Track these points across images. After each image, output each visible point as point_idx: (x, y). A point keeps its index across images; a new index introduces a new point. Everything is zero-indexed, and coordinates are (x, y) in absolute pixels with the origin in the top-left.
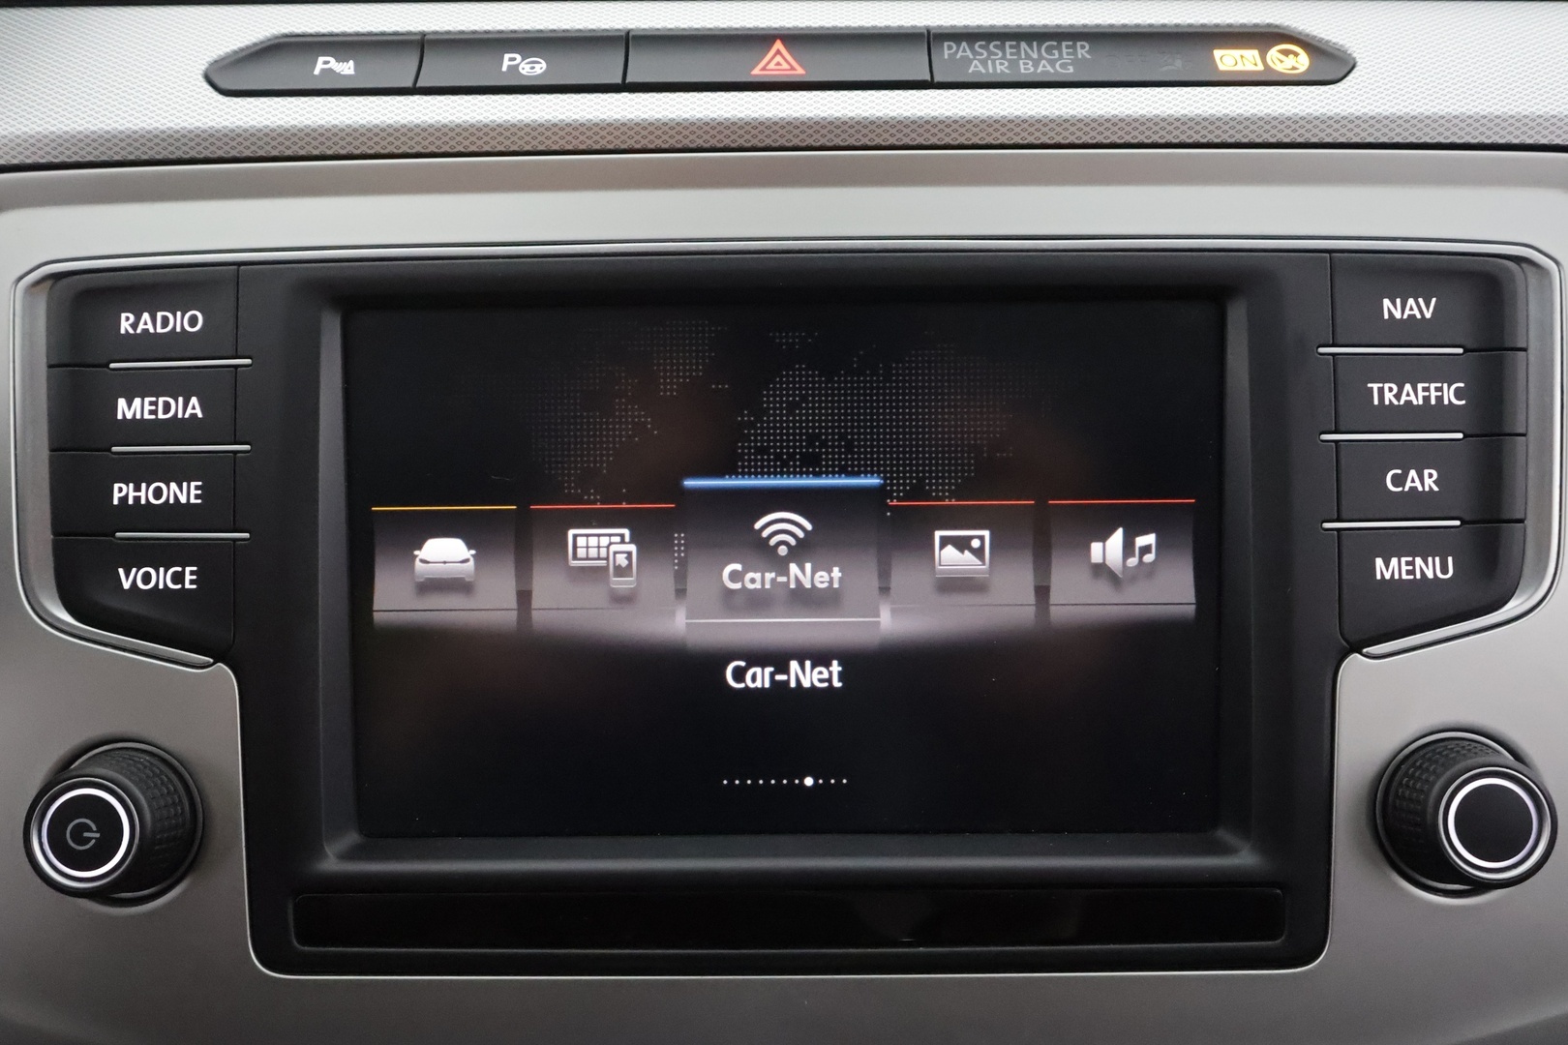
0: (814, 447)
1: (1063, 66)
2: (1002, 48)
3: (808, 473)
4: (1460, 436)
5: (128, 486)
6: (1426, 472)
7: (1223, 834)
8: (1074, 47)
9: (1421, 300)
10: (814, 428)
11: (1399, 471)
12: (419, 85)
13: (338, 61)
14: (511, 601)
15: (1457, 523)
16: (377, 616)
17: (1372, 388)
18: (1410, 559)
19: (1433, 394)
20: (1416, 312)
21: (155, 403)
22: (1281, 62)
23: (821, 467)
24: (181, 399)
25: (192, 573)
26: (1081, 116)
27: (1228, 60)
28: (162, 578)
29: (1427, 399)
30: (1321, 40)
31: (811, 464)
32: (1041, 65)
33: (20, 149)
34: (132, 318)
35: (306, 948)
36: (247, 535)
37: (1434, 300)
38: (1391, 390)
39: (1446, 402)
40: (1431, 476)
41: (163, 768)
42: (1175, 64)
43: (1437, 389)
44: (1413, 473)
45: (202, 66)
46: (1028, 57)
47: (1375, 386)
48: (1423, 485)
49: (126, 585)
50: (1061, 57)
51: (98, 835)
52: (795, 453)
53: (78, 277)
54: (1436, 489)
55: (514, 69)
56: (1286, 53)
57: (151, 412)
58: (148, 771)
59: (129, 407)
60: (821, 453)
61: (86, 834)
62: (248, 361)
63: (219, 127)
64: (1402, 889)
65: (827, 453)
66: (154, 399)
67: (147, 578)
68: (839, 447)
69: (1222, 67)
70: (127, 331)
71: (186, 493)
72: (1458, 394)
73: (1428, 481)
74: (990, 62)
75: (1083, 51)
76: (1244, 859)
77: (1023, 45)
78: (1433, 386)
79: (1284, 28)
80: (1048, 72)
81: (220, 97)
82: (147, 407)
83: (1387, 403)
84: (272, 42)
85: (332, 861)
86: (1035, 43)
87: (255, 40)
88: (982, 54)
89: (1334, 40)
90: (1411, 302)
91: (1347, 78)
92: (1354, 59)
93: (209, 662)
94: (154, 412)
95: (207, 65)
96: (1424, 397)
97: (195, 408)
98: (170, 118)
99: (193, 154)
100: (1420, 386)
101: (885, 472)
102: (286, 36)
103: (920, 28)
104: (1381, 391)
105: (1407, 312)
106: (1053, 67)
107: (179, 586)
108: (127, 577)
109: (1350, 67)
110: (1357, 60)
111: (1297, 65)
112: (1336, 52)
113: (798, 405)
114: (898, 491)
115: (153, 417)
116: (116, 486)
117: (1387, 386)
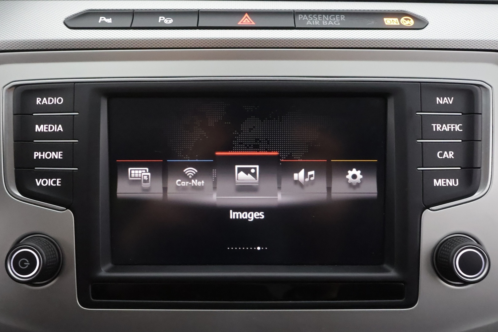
0: (257, 142)
1: (336, 23)
2: (317, 17)
3: (255, 151)
4: (461, 141)
5: (39, 153)
6: (450, 152)
7: (385, 266)
8: (340, 17)
9: (448, 98)
10: (257, 136)
11: (442, 152)
12: (132, 26)
13: (106, 18)
14: (161, 190)
15: (460, 168)
16: (118, 195)
17: (433, 126)
18: (445, 180)
19: (452, 128)
20: (447, 102)
21: (48, 127)
22: (405, 22)
23: (259, 149)
24: (56, 125)
25: (59, 181)
26: (342, 39)
27: (389, 21)
28: (50, 182)
29: (450, 129)
30: (417, 16)
31: (256, 148)
32: (330, 22)
33: (5, 45)
34: (40, 99)
35: (95, 300)
36: (77, 169)
37: (452, 98)
38: (439, 126)
39: (456, 130)
40: (451, 153)
41: (50, 243)
42: (371, 23)
43: (454, 126)
44: (446, 153)
45: (63, 19)
46: (325, 20)
47: (434, 125)
48: (449, 156)
49: (38, 184)
50: (336, 20)
51: (29, 264)
52: (251, 144)
53: (23, 86)
54: (453, 157)
55: (162, 21)
56: (407, 19)
57: (46, 129)
58: (45, 244)
59: (39, 128)
60: (259, 144)
61: (25, 264)
62: (77, 114)
63: (68, 39)
64: (442, 284)
65: (261, 144)
66: (47, 125)
67: (45, 182)
68: (265, 142)
69: (386, 24)
70: (39, 103)
71: (58, 155)
72: (460, 128)
73: (450, 155)
74: (313, 21)
75: (343, 18)
76: (392, 274)
77: (324, 16)
78: (452, 125)
79: (406, 12)
80: (331, 25)
81: (69, 29)
82: (45, 128)
83: (438, 130)
84: (85, 12)
85: (103, 273)
86: (328, 16)
87: (80, 11)
88: (311, 19)
89: (422, 16)
90: (445, 98)
91: (426, 28)
92: (428, 22)
93: (64, 209)
94: (47, 129)
95: (65, 19)
96: (449, 129)
97: (60, 128)
98: (53, 36)
99: (60, 47)
100: (448, 125)
101: (280, 151)
102: (90, 10)
103: (291, 10)
104: (436, 126)
105: (444, 102)
106: (333, 23)
107: (55, 185)
108: (38, 182)
109: (427, 24)
110: (429, 22)
111: (410, 23)
112: (423, 20)
113: (252, 129)
114: (284, 157)
115: (47, 131)
116: (35, 153)
117: (438, 125)
